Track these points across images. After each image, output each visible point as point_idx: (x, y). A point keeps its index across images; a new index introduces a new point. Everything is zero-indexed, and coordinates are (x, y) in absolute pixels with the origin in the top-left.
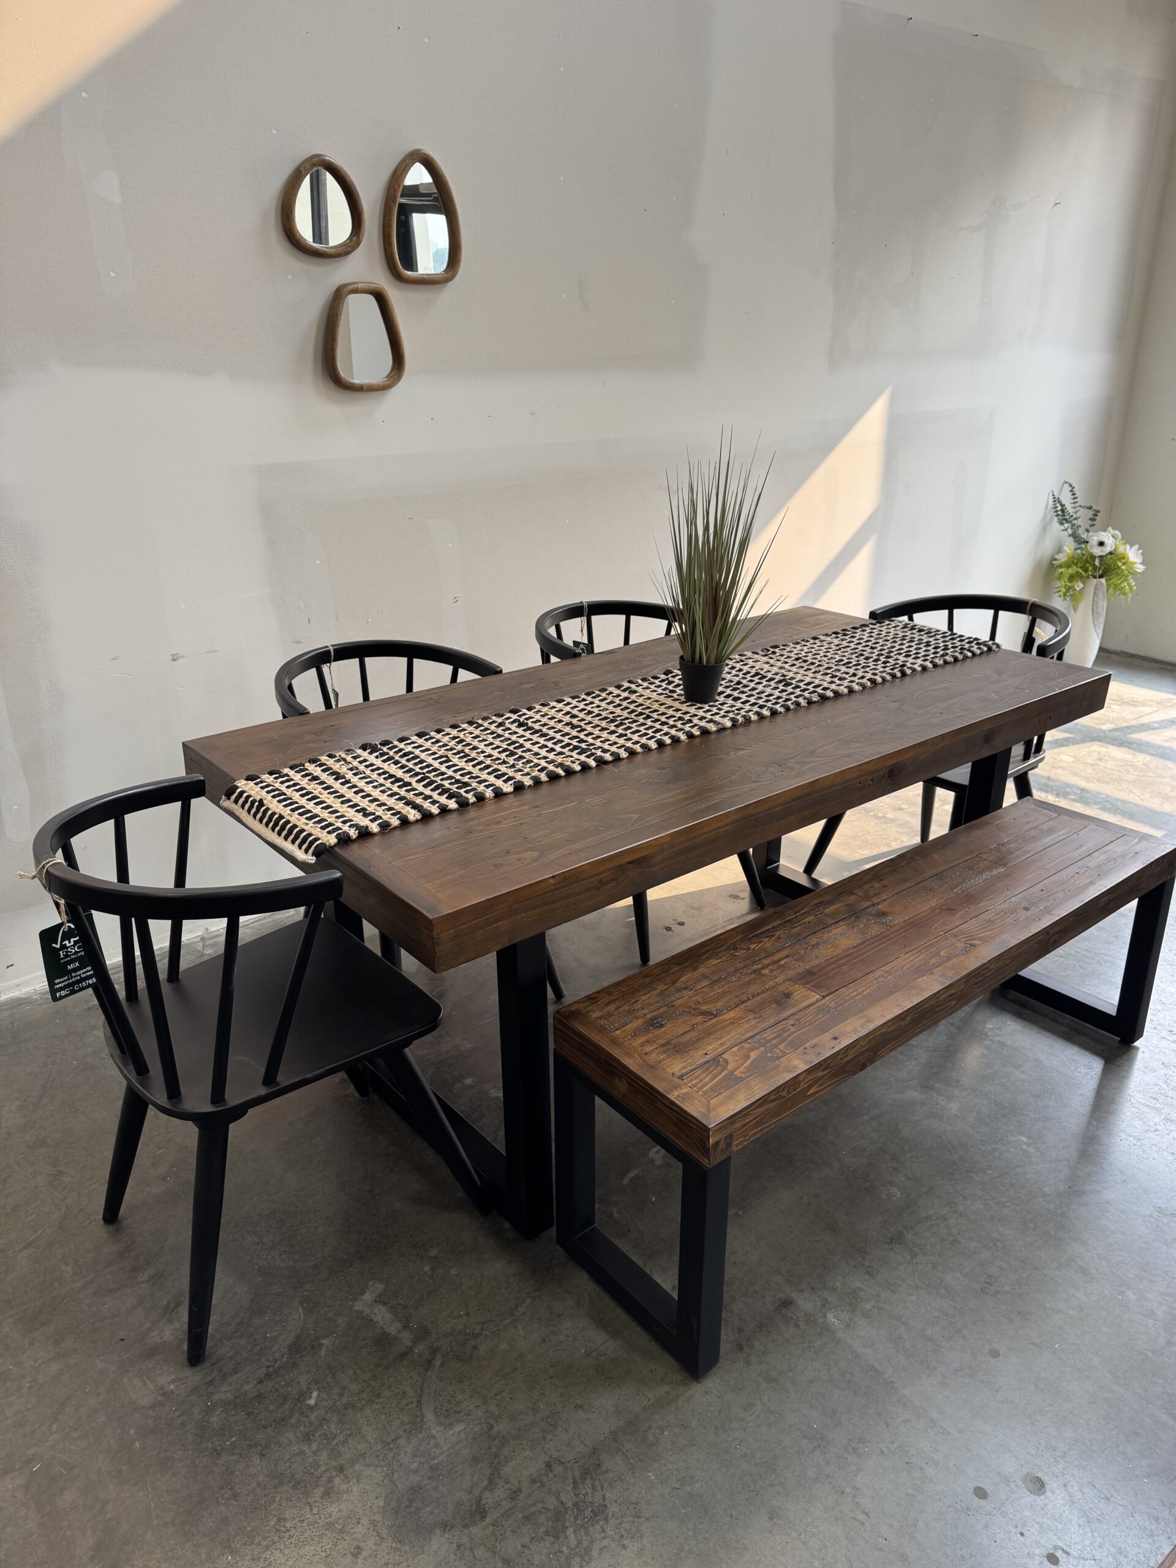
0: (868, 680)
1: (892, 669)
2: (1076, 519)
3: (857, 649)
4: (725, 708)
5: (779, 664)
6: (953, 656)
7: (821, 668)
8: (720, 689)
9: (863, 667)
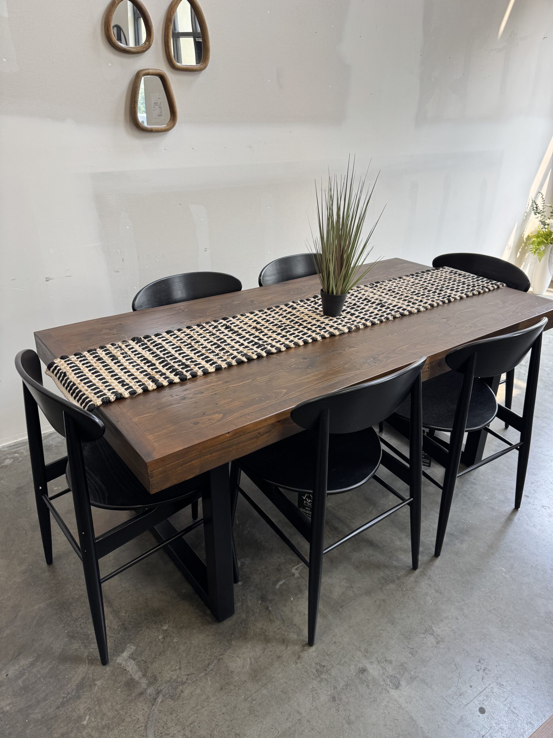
0: (429, 304)
1: (443, 298)
2: (543, 212)
3: (424, 285)
4: (346, 320)
5: (379, 293)
6: (478, 291)
7: (403, 297)
8: (344, 308)
9: (427, 297)
